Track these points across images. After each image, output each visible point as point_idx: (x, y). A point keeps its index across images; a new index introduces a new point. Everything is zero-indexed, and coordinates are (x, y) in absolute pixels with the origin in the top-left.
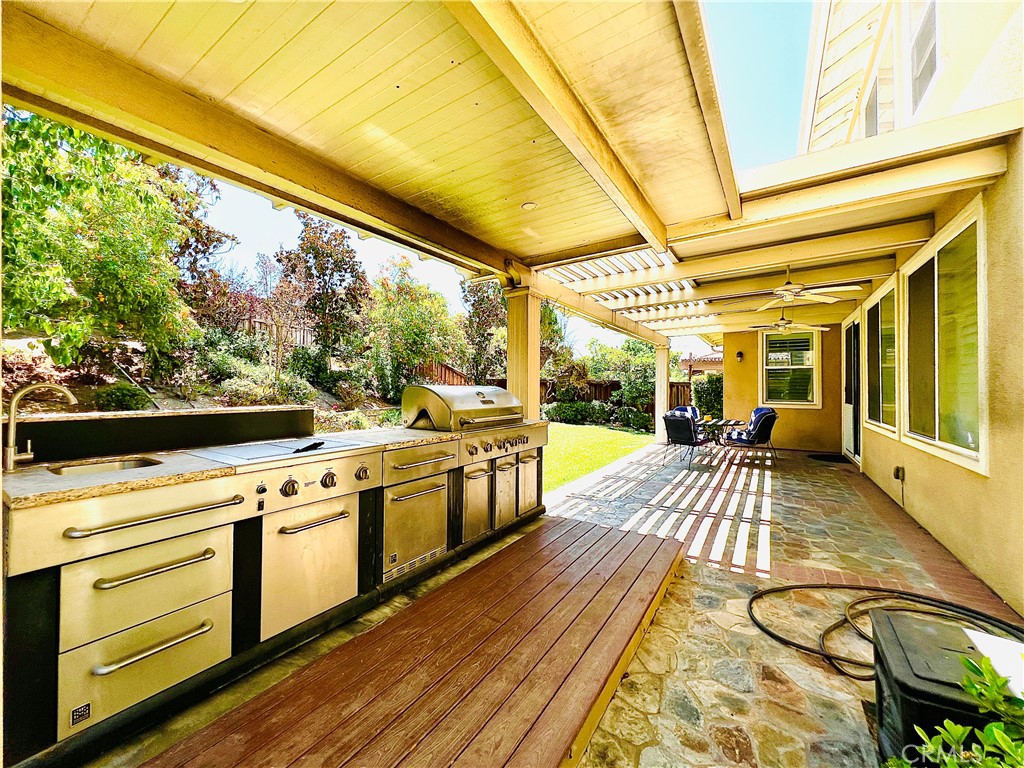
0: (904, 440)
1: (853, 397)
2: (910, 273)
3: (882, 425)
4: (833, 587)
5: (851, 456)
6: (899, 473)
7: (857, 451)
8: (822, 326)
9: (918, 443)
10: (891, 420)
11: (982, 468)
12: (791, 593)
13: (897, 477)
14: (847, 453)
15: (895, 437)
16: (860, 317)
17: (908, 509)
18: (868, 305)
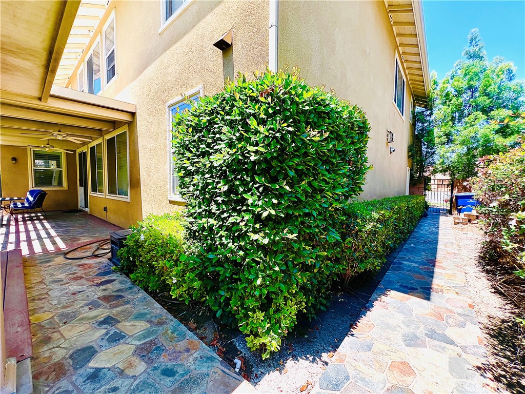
0: (107, 197)
1: (84, 183)
2: (108, 139)
3: (98, 193)
4: (92, 244)
5: (83, 209)
6: (105, 209)
7: (86, 206)
8: (67, 150)
9: (112, 197)
10: (101, 191)
11: (129, 200)
12: (78, 249)
13: (105, 210)
14: (81, 208)
15: (104, 197)
16: (86, 149)
17: (108, 221)
18: (91, 145)
